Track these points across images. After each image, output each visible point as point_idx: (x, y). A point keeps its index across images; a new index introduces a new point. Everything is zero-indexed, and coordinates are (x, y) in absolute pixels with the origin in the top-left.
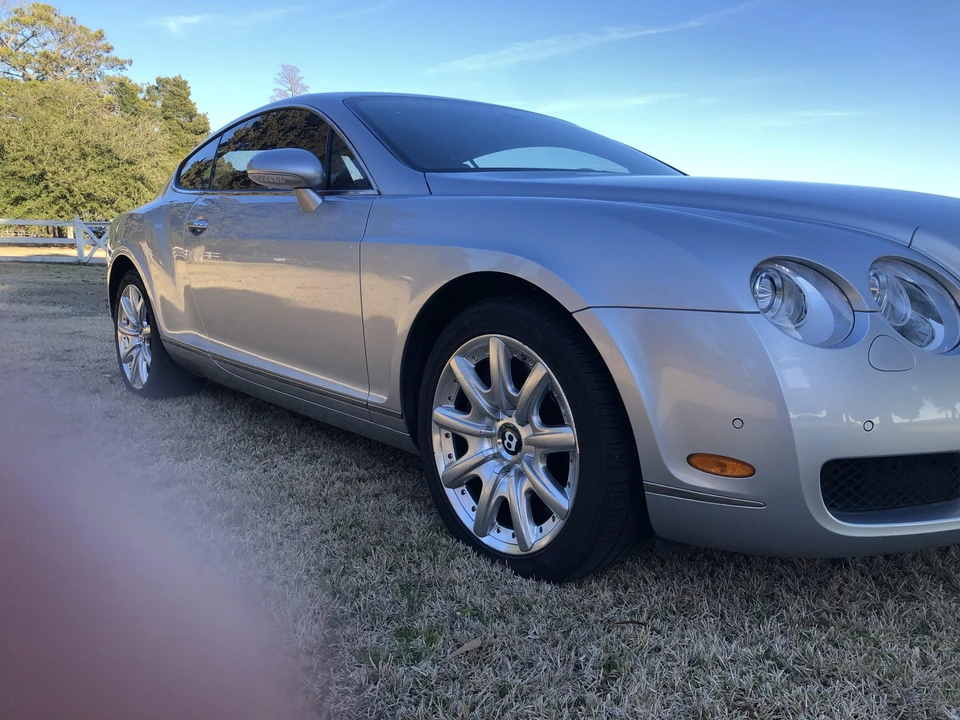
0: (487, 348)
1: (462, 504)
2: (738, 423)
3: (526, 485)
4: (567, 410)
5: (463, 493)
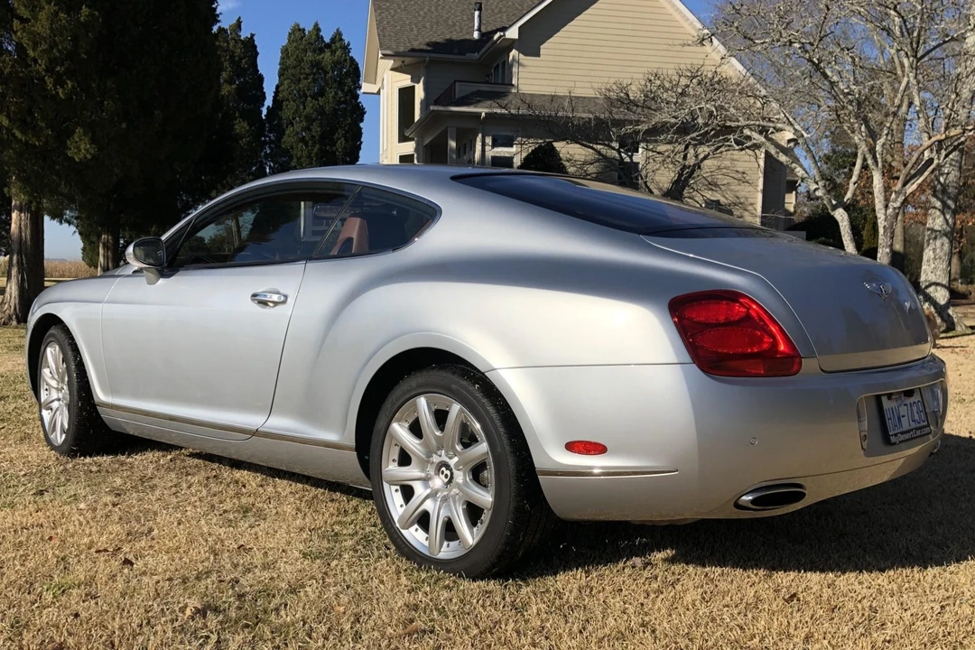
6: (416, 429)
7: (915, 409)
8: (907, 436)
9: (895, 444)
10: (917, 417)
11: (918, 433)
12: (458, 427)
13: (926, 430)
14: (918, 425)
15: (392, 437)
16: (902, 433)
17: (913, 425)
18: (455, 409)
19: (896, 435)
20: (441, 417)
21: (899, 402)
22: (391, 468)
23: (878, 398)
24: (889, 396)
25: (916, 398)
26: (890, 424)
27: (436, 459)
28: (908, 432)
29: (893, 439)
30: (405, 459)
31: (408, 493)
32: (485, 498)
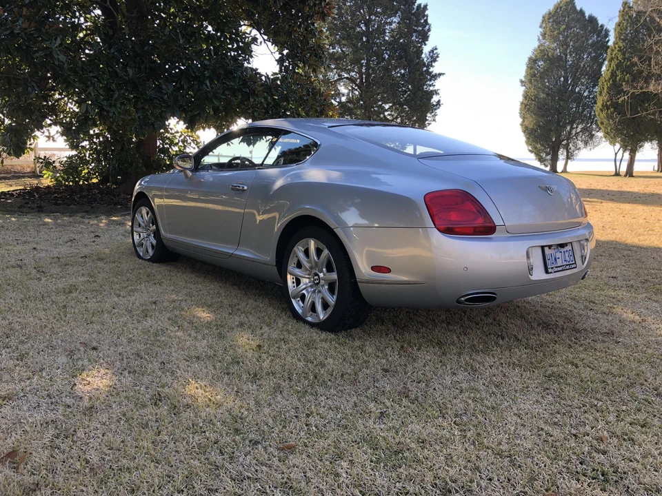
6: (307, 252)
7: (567, 254)
8: (559, 269)
9: (551, 273)
10: (568, 259)
11: (568, 267)
12: (326, 260)
13: (573, 266)
14: (568, 263)
15: (295, 253)
16: (556, 267)
17: (565, 263)
18: (326, 252)
19: (552, 268)
20: (319, 252)
21: (557, 250)
22: (291, 267)
23: (543, 248)
24: (550, 247)
25: (569, 247)
26: (549, 262)
27: (314, 271)
28: (561, 266)
29: (550, 270)
30: (299, 265)
31: (298, 282)
32: (332, 300)
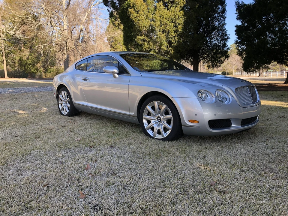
0: (154, 104)
1: (150, 132)
2: (196, 115)
3: (163, 126)
4: (170, 112)
5: (150, 130)
